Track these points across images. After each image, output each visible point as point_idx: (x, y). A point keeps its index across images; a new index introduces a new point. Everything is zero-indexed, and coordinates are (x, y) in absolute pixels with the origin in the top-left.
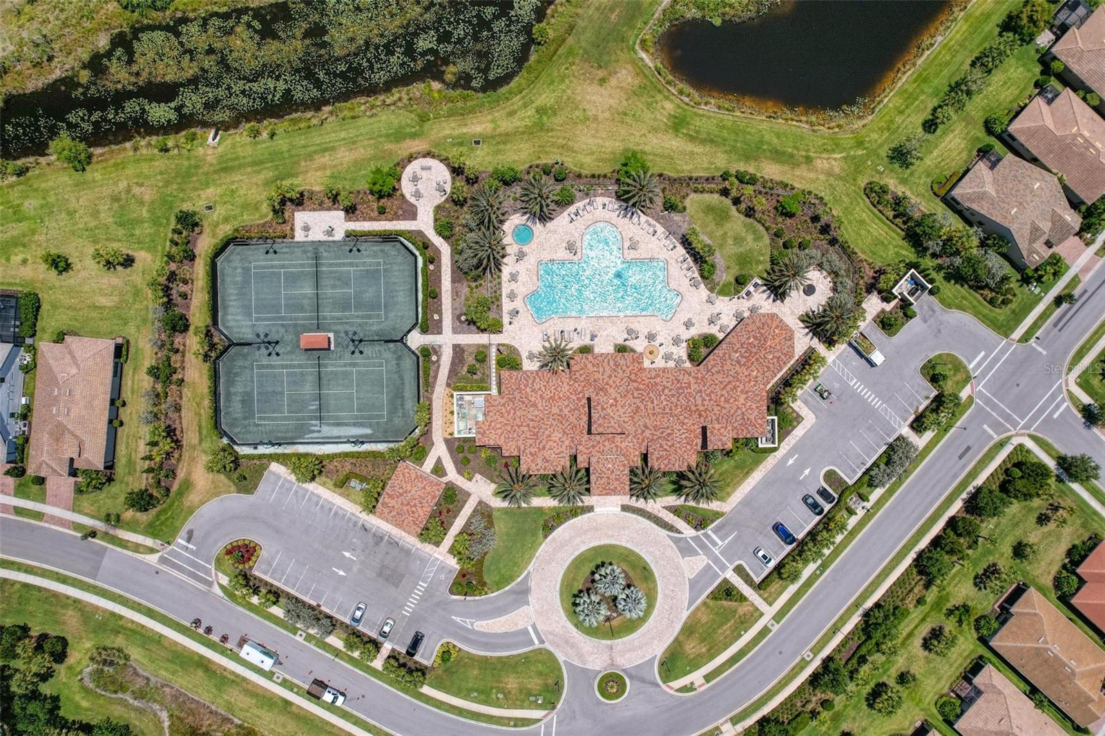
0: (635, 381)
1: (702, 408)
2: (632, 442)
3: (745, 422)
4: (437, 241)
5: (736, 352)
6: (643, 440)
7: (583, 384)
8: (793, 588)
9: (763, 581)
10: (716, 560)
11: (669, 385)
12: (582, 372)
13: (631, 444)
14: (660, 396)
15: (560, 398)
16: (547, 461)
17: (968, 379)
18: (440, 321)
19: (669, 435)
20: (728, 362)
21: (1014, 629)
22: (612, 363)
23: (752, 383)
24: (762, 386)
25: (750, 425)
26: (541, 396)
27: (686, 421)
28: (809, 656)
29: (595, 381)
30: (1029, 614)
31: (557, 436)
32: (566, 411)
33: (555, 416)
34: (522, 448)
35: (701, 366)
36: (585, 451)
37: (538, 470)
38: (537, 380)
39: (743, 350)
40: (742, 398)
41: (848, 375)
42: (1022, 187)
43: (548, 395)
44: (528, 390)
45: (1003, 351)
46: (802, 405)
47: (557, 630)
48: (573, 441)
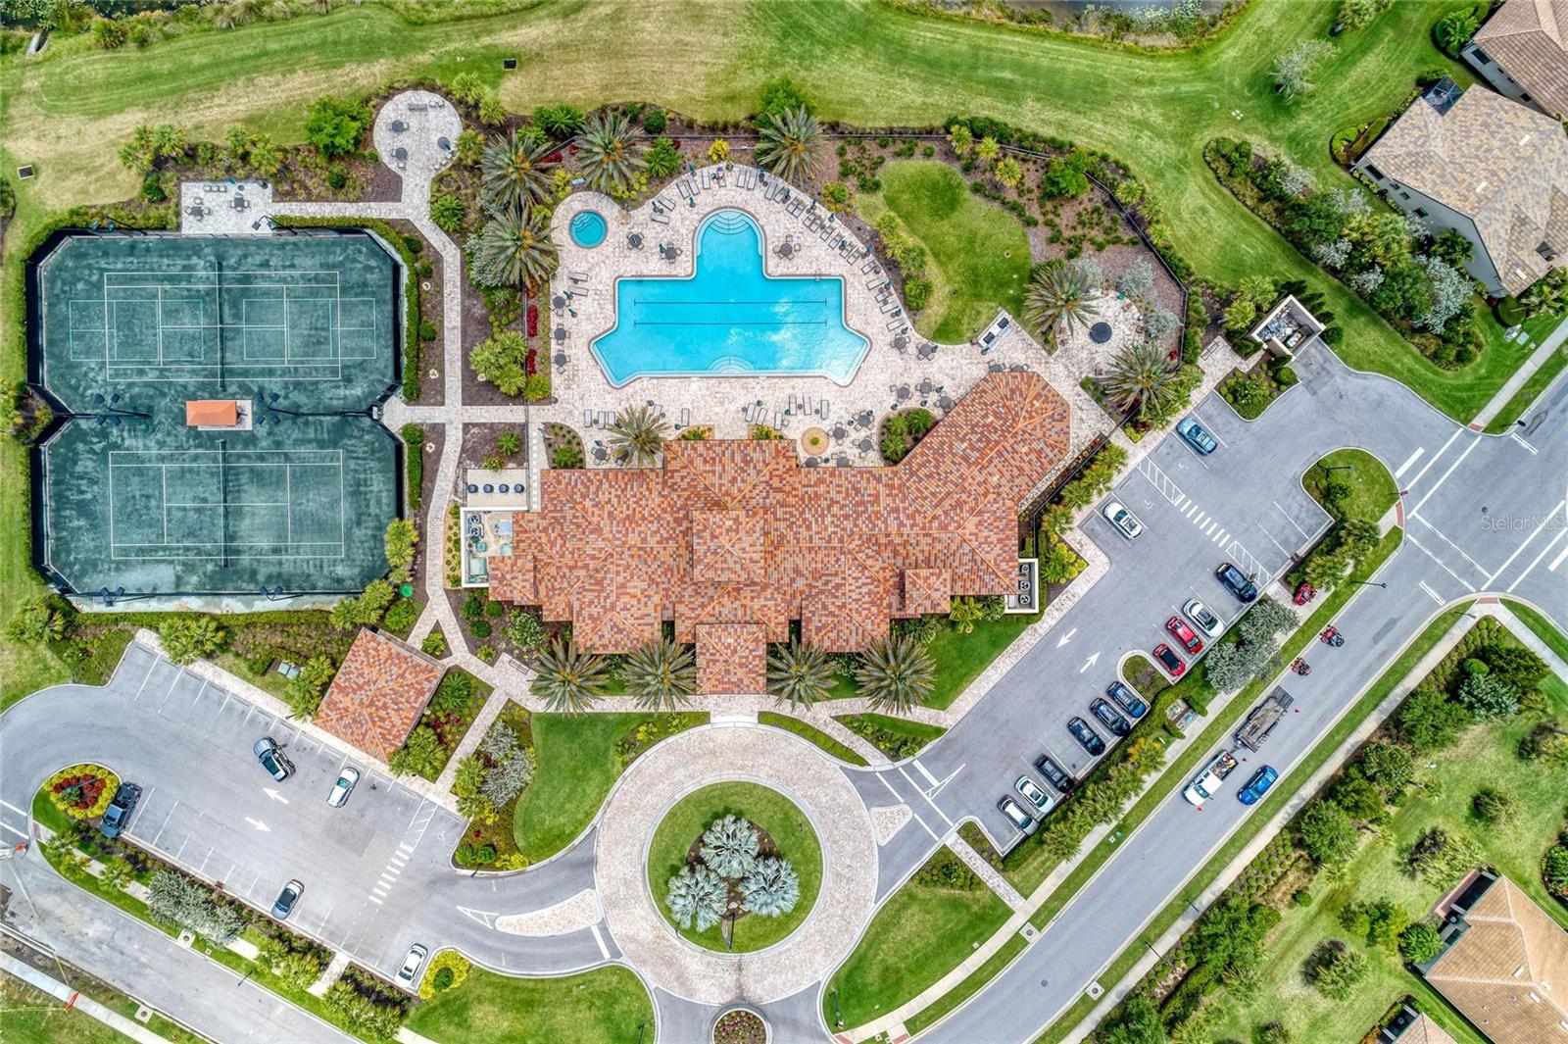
0: (779, 490)
1: (898, 540)
2: (772, 598)
3: (978, 567)
4: (436, 238)
5: (963, 440)
6: (793, 596)
7: (686, 494)
8: (1066, 868)
9: (1013, 851)
10: (929, 815)
11: (840, 498)
12: (684, 473)
13: (771, 603)
14: (823, 516)
15: (644, 518)
16: (620, 631)
17: (1391, 496)
18: (441, 380)
19: (838, 586)
20: (948, 459)
21: (1471, 951)
22: (738, 458)
23: (991, 497)
24: (1009, 503)
25: (986, 572)
26: (610, 514)
27: (869, 562)
28: (1095, 991)
29: (706, 488)
30: (1498, 925)
31: (637, 586)
32: (652, 542)
33: (634, 551)
34: (576, 606)
35: (901, 466)
36: (689, 613)
37: (605, 647)
38: (606, 486)
39: (974, 438)
40: (971, 524)
41: (1169, 488)
42: (1496, 143)
43: (622, 511)
44: (588, 503)
45: (1458, 449)
46: (1085, 539)
47: (643, 934)
48: (668, 597)
